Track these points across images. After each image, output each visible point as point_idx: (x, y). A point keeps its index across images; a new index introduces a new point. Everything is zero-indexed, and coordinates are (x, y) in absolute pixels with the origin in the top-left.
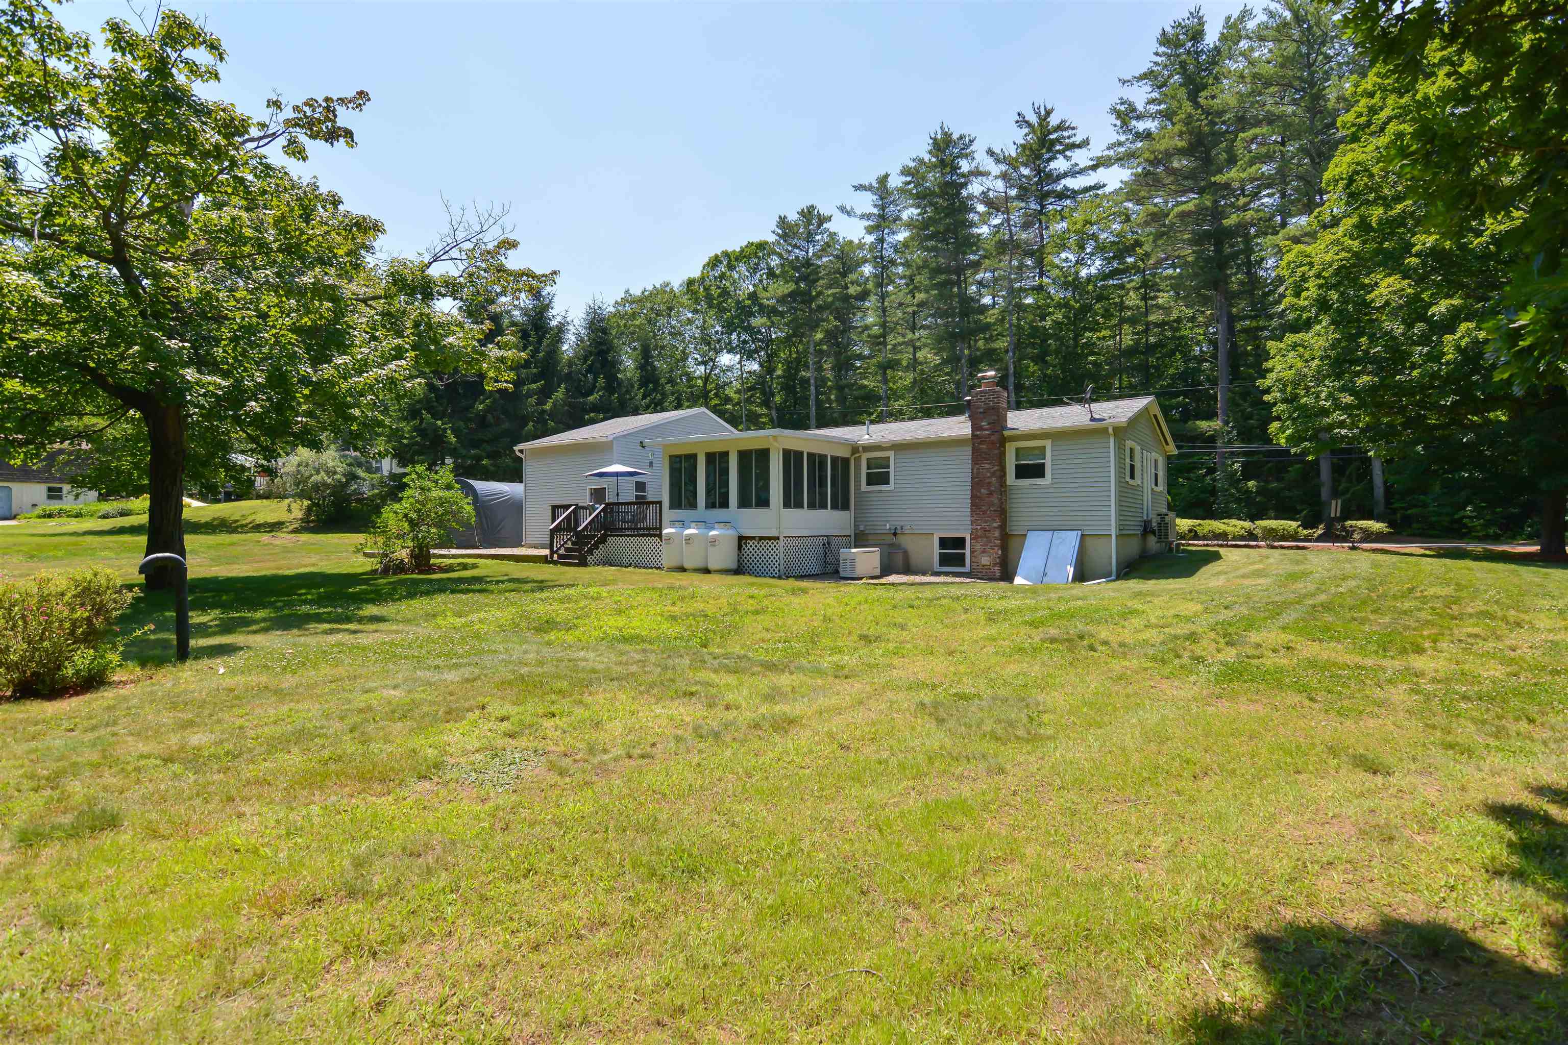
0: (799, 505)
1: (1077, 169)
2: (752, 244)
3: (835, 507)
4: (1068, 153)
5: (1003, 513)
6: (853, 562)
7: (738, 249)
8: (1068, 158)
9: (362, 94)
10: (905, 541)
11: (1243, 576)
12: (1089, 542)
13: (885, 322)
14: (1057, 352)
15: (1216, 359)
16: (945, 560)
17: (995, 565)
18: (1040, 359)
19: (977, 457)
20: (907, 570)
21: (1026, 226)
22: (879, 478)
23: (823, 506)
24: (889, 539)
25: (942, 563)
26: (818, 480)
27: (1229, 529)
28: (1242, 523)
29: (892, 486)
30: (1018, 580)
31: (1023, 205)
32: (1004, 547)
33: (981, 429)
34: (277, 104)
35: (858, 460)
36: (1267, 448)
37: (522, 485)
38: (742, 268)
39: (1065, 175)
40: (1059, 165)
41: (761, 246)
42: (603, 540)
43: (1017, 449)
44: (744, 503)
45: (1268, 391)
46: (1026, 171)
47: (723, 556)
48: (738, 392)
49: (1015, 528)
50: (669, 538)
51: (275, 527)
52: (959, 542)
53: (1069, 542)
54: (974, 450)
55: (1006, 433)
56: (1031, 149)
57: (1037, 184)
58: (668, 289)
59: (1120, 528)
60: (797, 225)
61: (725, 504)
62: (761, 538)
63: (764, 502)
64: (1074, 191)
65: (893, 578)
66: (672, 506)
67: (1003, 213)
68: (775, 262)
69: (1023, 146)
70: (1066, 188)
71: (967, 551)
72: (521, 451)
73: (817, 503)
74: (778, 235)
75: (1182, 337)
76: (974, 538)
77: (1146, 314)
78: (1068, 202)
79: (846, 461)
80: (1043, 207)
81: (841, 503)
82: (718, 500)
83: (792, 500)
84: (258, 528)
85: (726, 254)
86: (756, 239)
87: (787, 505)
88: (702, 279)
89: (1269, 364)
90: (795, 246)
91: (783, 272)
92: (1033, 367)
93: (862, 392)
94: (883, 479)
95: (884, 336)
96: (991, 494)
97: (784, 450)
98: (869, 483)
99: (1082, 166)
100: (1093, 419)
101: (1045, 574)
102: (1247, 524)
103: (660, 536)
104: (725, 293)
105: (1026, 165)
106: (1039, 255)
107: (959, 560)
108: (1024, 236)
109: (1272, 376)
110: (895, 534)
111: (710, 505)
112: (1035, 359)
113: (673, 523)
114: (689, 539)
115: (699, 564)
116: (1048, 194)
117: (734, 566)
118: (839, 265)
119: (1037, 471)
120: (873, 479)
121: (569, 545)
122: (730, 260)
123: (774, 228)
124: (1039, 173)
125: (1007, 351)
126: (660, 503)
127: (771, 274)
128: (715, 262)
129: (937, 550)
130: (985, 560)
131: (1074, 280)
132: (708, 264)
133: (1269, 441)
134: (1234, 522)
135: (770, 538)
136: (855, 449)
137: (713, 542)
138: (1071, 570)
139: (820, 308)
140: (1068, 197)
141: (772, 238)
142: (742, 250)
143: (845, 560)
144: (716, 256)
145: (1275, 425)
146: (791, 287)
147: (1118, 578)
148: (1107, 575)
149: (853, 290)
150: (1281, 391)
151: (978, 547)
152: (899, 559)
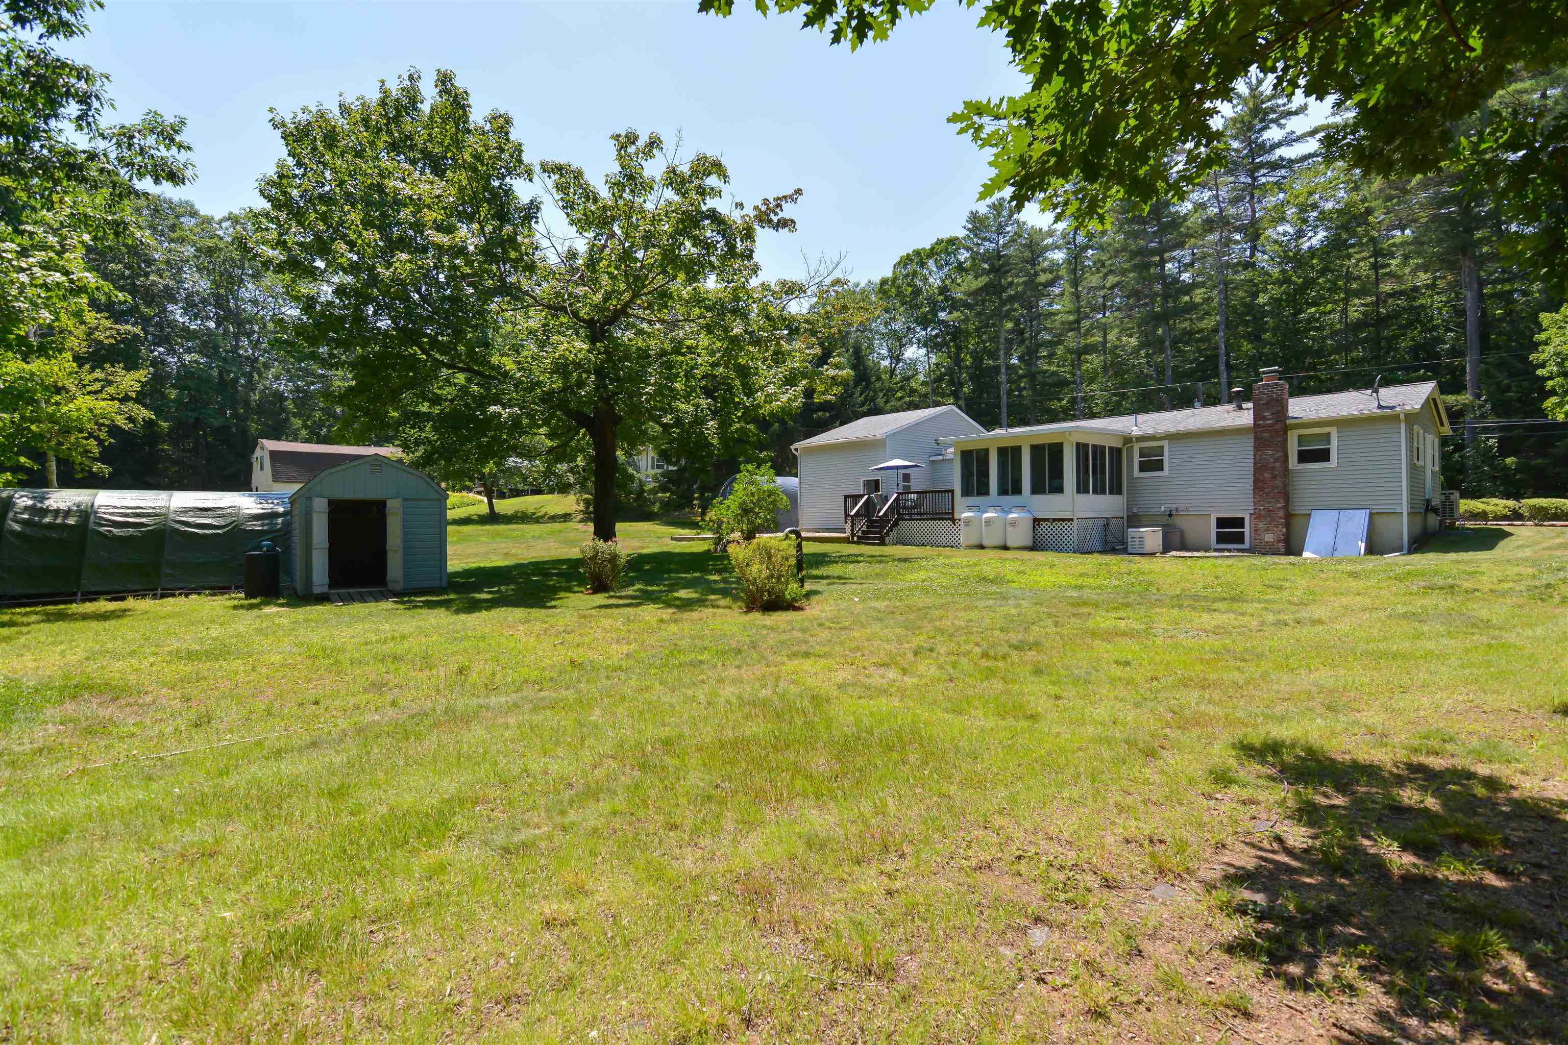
0: (1086, 491)
1: (1294, 136)
2: (942, 241)
3: (1111, 492)
4: (1283, 121)
5: (1286, 495)
6: (1142, 540)
7: (928, 247)
8: (1282, 126)
9: (799, 192)
10: (1178, 521)
11: (1549, 548)
12: (1378, 520)
13: (1079, 308)
14: (1275, 330)
15: (1464, 328)
16: (1221, 538)
17: (1279, 541)
18: (1255, 337)
19: (1260, 444)
20: (1184, 547)
21: (1235, 201)
22: (1152, 463)
23: (1103, 492)
24: (1165, 520)
25: (1218, 542)
26: (1099, 470)
27: (1489, 509)
28: (1505, 502)
29: (1166, 471)
30: (1306, 554)
31: (1232, 179)
32: (1288, 525)
33: (1264, 418)
34: (740, 205)
35: (1130, 450)
36: (1541, 421)
37: (797, 479)
38: (931, 263)
39: (1279, 144)
40: (1273, 134)
41: (952, 241)
42: (896, 524)
43: (1300, 437)
44: (1037, 489)
45: (1543, 365)
46: (1235, 145)
47: (1021, 535)
48: (924, 384)
49: (1299, 508)
50: (968, 522)
51: (566, 517)
52: (1239, 522)
53: (1358, 521)
54: (1256, 439)
55: (1289, 422)
56: (1243, 122)
57: (1247, 156)
58: (858, 290)
59: (1412, 506)
60: (988, 218)
61: (1017, 490)
62: (1054, 520)
63: (1059, 490)
64: (1291, 161)
65: (1174, 553)
66: (966, 493)
67: (1210, 189)
68: (964, 255)
69: (1234, 120)
70: (1282, 158)
71: (1247, 530)
72: (796, 450)
73: (1099, 490)
74: (969, 229)
75: (1422, 307)
76: (1257, 516)
77: (1377, 282)
78: (1283, 172)
79: (1119, 451)
80: (1255, 179)
81: (1116, 489)
82: (1010, 487)
83: (1082, 488)
84: (553, 518)
85: (917, 253)
86: (945, 236)
87: (1078, 491)
88: (895, 279)
89: (1543, 336)
90: (985, 239)
91: (974, 265)
92: (1246, 346)
93: (1055, 379)
94: (1158, 466)
95: (1078, 321)
96: (1275, 477)
97: (1078, 444)
98: (1142, 469)
99: (1298, 133)
100: (1380, 407)
101: (1335, 549)
102: (1511, 503)
103: (953, 520)
104: (917, 292)
105: (1235, 138)
106: (1253, 232)
107: (1240, 539)
108: (1232, 211)
109: (1550, 349)
110: (1170, 515)
111: (1003, 491)
112: (1248, 337)
113: (970, 508)
114: (988, 522)
115: (998, 542)
116: (1262, 165)
117: (1029, 543)
118: (1027, 254)
119: (1323, 456)
120: (1144, 467)
121: (864, 528)
122: (919, 258)
123: (965, 223)
124: (1250, 145)
125: (1215, 331)
126: (952, 492)
127: (960, 268)
128: (905, 261)
129: (1214, 530)
130: (1269, 538)
131: (1295, 255)
132: (899, 263)
133: (1542, 414)
134: (1495, 501)
135: (1063, 520)
136: (1128, 440)
137: (1013, 523)
138: (1362, 546)
139: (1012, 299)
140: (1284, 167)
141: (962, 233)
142: (932, 249)
143: (1133, 538)
144: (908, 255)
145: (1554, 399)
146: (982, 281)
147: (1410, 552)
148: (1399, 549)
149: (1043, 278)
150: (1558, 364)
151: (1261, 525)
152: (1176, 539)
